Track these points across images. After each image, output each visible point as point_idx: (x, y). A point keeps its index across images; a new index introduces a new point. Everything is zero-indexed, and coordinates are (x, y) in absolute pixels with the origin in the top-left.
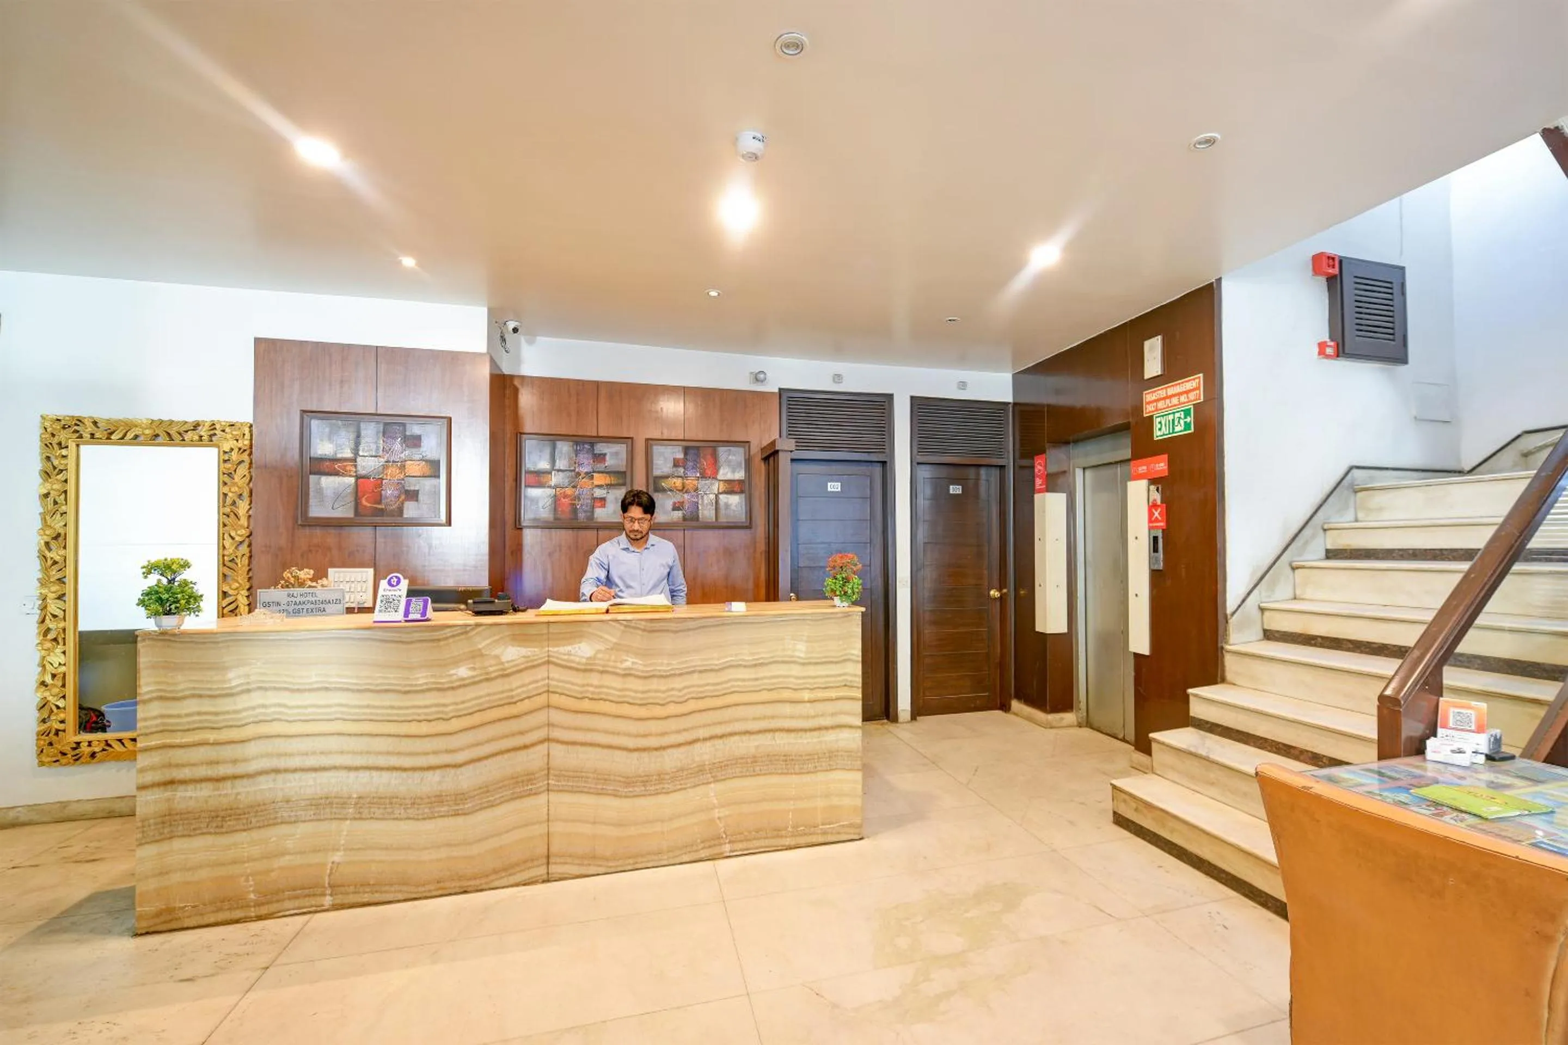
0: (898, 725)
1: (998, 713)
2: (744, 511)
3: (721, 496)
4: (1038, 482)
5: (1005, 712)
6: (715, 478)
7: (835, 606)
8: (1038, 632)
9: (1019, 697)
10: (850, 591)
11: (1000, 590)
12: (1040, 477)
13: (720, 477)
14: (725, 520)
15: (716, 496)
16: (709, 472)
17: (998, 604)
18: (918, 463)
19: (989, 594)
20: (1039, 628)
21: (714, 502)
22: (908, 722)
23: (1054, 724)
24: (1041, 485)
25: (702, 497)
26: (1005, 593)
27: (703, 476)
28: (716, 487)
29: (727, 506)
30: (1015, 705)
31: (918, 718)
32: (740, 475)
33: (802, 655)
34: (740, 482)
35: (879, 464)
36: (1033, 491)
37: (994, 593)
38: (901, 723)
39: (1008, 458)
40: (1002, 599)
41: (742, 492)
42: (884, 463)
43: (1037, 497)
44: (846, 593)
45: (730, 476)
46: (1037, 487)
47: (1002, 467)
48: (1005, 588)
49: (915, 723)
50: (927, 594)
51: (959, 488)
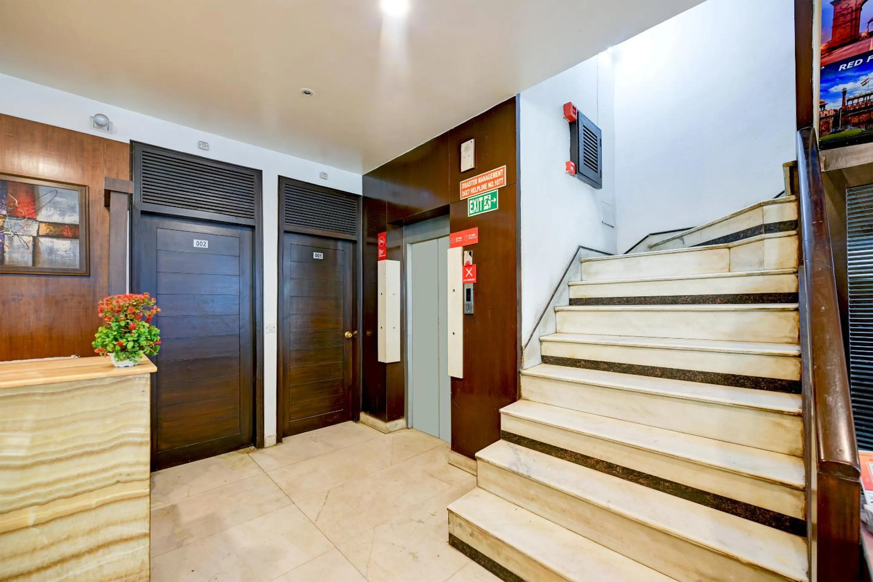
0: (264, 450)
1: (350, 424)
2: (78, 258)
3: (42, 240)
4: (381, 252)
5: (356, 422)
6: (33, 219)
8: (380, 362)
9: (366, 411)
11: (352, 332)
12: (382, 249)
13: (39, 218)
14: (46, 266)
15: (35, 239)
16: (23, 211)
17: (351, 342)
18: (285, 232)
19: (344, 335)
20: (381, 359)
21: (30, 245)
22: (274, 445)
23: (391, 429)
24: (382, 254)
25: (11, 239)
26: (356, 335)
27: (13, 214)
28: (33, 229)
29: (51, 251)
30: (363, 416)
31: (282, 441)
32: (73, 219)
34: (73, 227)
35: (248, 229)
36: (377, 259)
37: (348, 334)
38: (267, 448)
39: (359, 236)
40: (354, 339)
41: (74, 237)
42: (253, 228)
43: (380, 263)
45: (56, 218)
46: (380, 256)
47: (354, 241)
48: (356, 330)
49: (280, 445)
50: (293, 337)
51: (321, 255)
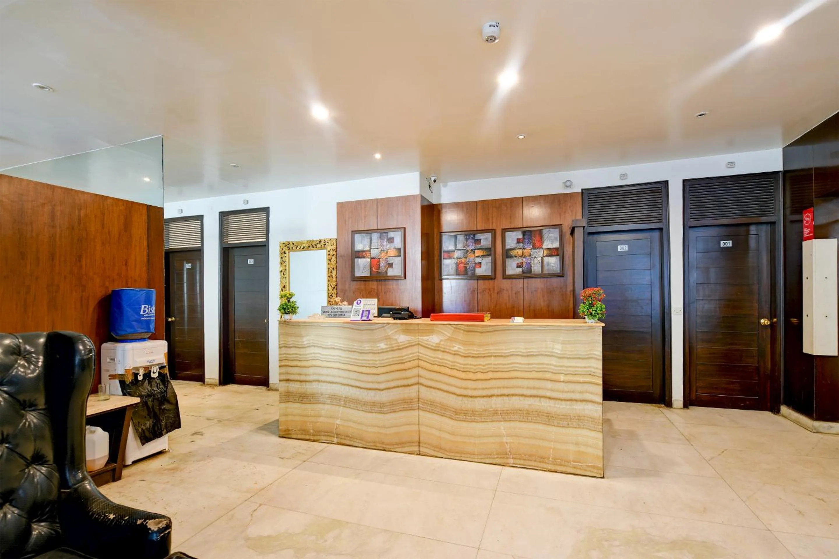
0: (672, 409)
1: (767, 415)
2: (559, 267)
3: (545, 258)
4: (806, 231)
5: (774, 413)
6: (541, 248)
7: (586, 322)
8: (805, 354)
9: (789, 405)
10: (594, 312)
11: (771, 319)
12: (807, 227)
13: (544, 247)
14: (547, 272)
15: (542, 258)
16: (537, 244)
17: (769, 330)
18: (690, 227)
19: (759, 323)
20: (806, 349)
21: (540, 262)
22: (681, 409)
23: (821, 430)
24: (808, 234)
25: (534, 260)
26: (775, 323)
27: (534, 247)
28: (541, 253)
29: (548, 264)
30: (784, 409)
31: (690, 407)
32: (556, 245)
33: (559, 352)
34: (557, 249)
35: (657, 231)
36: (802, 239)
37: (764, 321)
38: (675, 408)
39: (779, 216)
40: (772, 326)
41: (558, 255)
42: (661, 229)
43: (804, 243)
44: (591, 314)
45: (550, 246)
46: (806, 235)
47: (773, 223)
48: (775, 317)
49: (686, 410)
50: (699, 321)
51: (729, 243)
